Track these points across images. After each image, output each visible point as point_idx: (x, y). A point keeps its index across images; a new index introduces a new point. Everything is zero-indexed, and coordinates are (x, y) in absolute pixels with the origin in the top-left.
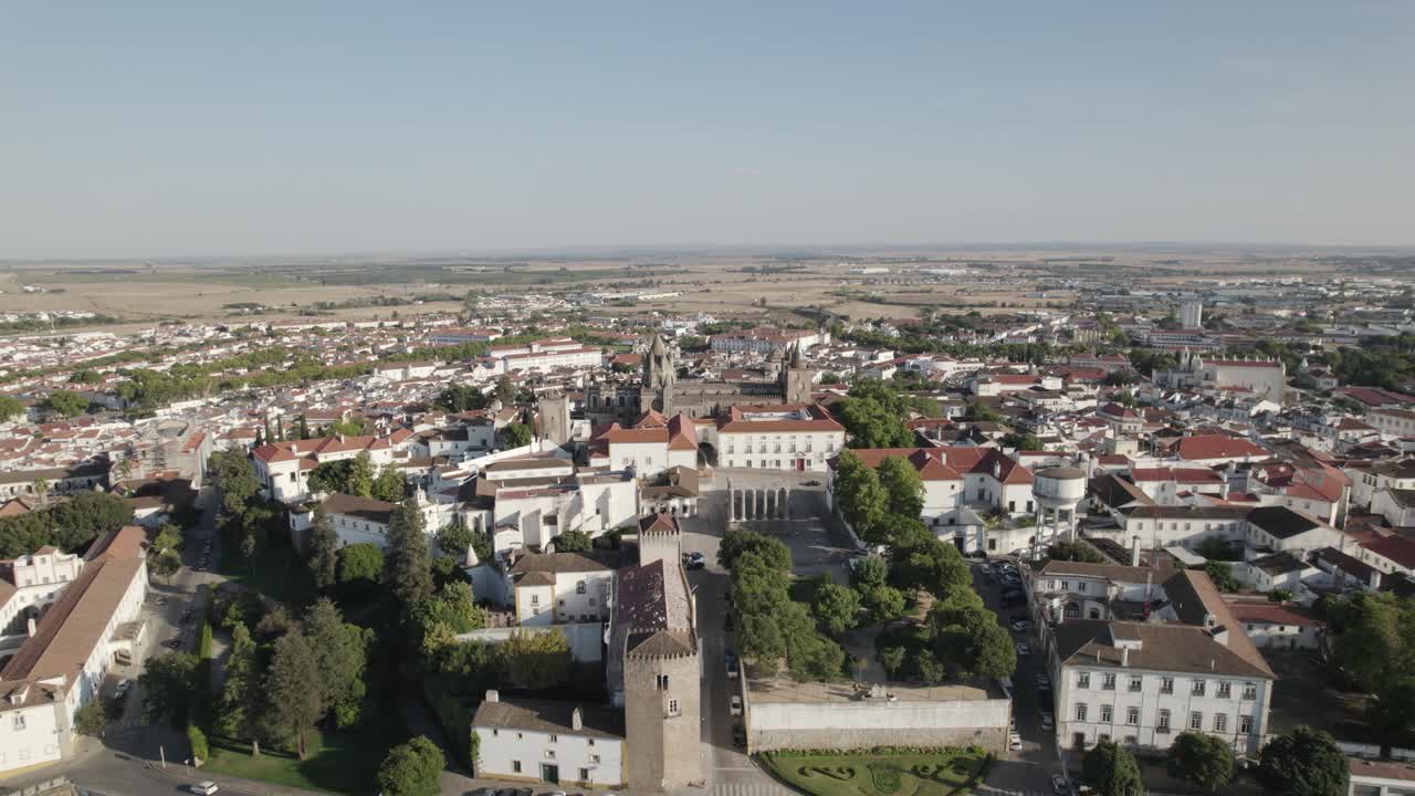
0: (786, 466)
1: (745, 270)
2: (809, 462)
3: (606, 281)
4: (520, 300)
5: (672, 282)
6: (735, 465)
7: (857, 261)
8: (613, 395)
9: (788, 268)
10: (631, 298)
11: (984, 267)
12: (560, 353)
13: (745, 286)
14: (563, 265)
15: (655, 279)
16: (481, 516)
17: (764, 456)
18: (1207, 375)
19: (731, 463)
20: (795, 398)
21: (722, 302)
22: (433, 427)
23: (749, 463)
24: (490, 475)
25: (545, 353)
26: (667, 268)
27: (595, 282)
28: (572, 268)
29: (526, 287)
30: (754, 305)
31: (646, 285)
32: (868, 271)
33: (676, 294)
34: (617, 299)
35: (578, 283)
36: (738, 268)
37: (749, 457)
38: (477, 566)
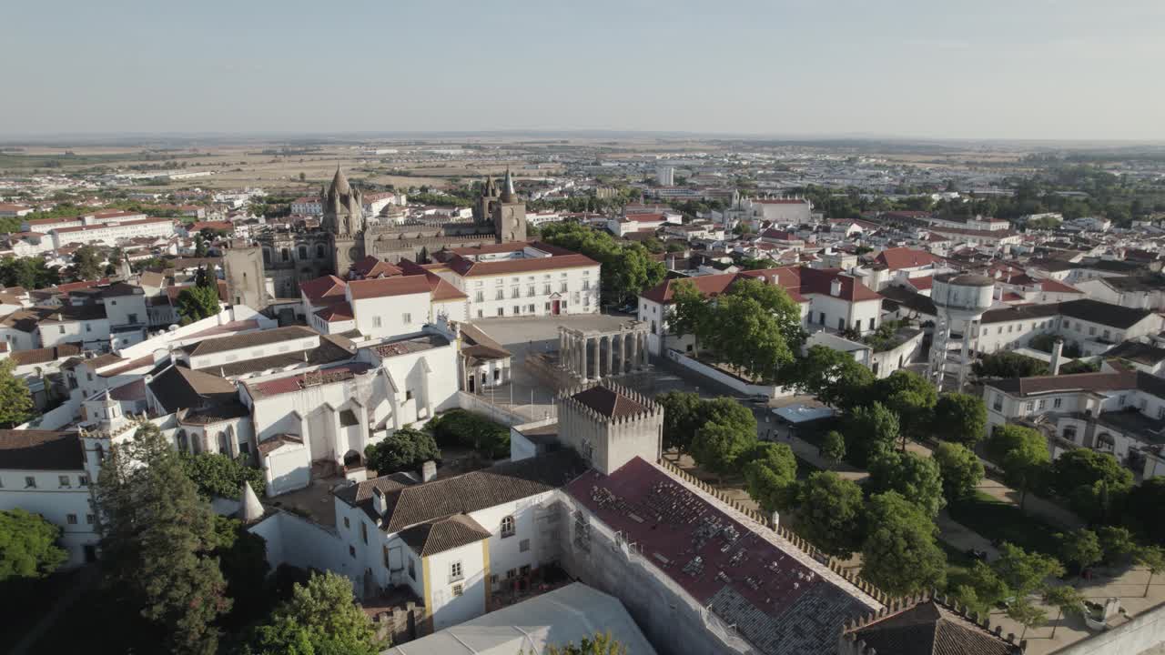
0: (541, 311)
1: (267, 153)
2: (565, 304)
3: (126, 164)
4: (30, 181)
5: (198, 164)
6: (485, 314)
7: (367, 144)
8: (292, 246)
9: (306, 151)
10: (161, 178)
11: (476, 148)
12: (123, 224)
13: (273, 166)
14: (68, 150)
15: (179, 161)
16: (230, 428)
17: (516, 302)
18: (755, 212)
19: (480, 313)
20: (510, 236)
21: (260, 179)
22: (19, 307)
23: (501, 311)
24: (196, 362)
25: (105, 225)
26: (187, 153)
27: (114, 165)
28: (79, 152)
29: (32, 170)
30: (293, 180)
31: (174, 167)
32: (380, 152)
33: (208, 173)
34: (147, 179)
35: (93, 166)
36: (260, 151)
37: (500, 304)
38: (266, 516)
